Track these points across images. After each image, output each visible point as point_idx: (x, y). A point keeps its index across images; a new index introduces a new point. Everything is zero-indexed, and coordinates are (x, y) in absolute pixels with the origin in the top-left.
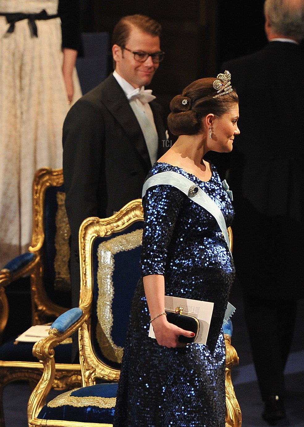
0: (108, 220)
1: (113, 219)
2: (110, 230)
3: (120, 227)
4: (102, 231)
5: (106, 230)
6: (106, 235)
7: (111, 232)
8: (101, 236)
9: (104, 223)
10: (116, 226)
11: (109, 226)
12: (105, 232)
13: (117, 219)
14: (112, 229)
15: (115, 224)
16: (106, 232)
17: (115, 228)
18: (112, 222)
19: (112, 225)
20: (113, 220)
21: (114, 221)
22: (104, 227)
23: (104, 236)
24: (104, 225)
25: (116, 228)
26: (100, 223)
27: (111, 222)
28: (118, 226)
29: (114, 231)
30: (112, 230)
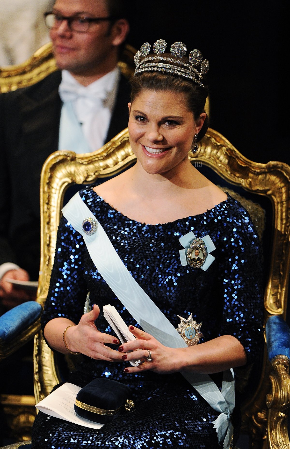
0: (91, 157)
1: (99, 154)
2: (92, 174)
3: (109, 169)
4: (80, 174)
5: (85, 173)
6: (85, 181)
7: (94, 176)
8: (77, 183)
9: (83, 161)
10: (104, 166)
11: (91, 166)
12: (84, 176)
13: (105, 154)
14: (96, 172)
15: (102, 164)
16: (86, 175)
17: (101, 169)
18: (97, 159)
19: (96, 164)
20: (99, 156)
21: (100, 158)
22: (82, 168)
23: (83, 182)
24: (83, 164)
25: (104, 169)
26: (78, 160)
27: (94, 160)
28: (107, 167)
29: (100, 175)
30: (97, 174)
